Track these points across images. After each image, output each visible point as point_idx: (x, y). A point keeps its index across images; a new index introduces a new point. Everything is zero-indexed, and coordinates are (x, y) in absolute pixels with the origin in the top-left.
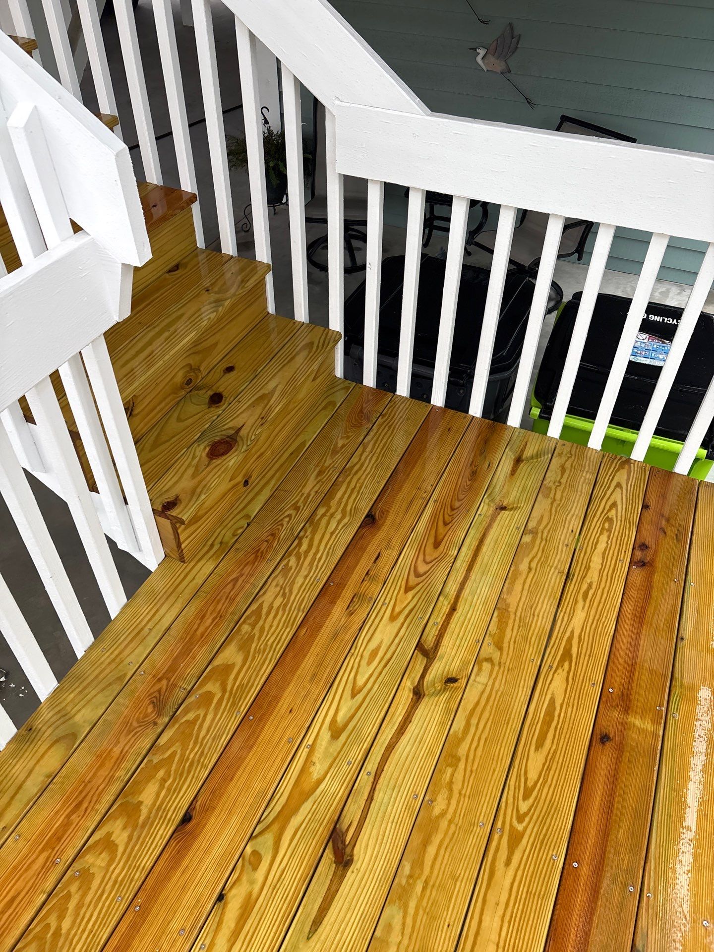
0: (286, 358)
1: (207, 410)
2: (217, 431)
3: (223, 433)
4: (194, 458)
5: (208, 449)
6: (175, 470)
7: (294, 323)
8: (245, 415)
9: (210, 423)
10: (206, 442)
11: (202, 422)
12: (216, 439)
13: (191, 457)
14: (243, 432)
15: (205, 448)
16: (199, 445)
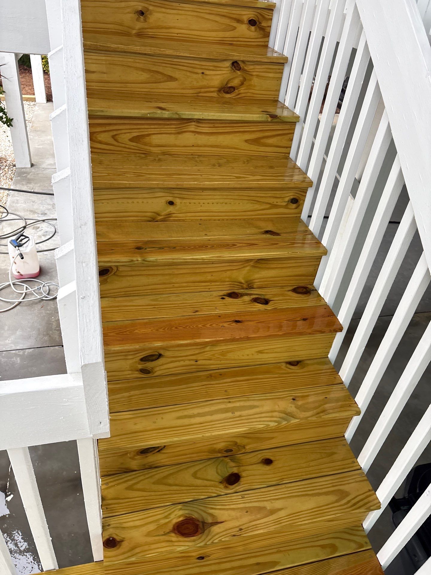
0: (313, 490)
1: (217, 484)
2: (202, 508)
3: (204, 515)
4: (166, 517)
5: (181, 519)
6: (146, 516)
7: (354, 462)
8: (233, 513)
9: (206, 497)
10: (187, 512)
11: (204, 491)
12: (195, 516)
13: (166, 514)
14: (216, 529)
15: (180, 517)
16: (181, 509)
